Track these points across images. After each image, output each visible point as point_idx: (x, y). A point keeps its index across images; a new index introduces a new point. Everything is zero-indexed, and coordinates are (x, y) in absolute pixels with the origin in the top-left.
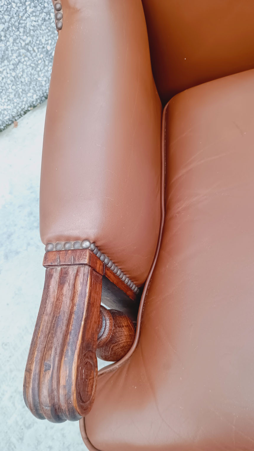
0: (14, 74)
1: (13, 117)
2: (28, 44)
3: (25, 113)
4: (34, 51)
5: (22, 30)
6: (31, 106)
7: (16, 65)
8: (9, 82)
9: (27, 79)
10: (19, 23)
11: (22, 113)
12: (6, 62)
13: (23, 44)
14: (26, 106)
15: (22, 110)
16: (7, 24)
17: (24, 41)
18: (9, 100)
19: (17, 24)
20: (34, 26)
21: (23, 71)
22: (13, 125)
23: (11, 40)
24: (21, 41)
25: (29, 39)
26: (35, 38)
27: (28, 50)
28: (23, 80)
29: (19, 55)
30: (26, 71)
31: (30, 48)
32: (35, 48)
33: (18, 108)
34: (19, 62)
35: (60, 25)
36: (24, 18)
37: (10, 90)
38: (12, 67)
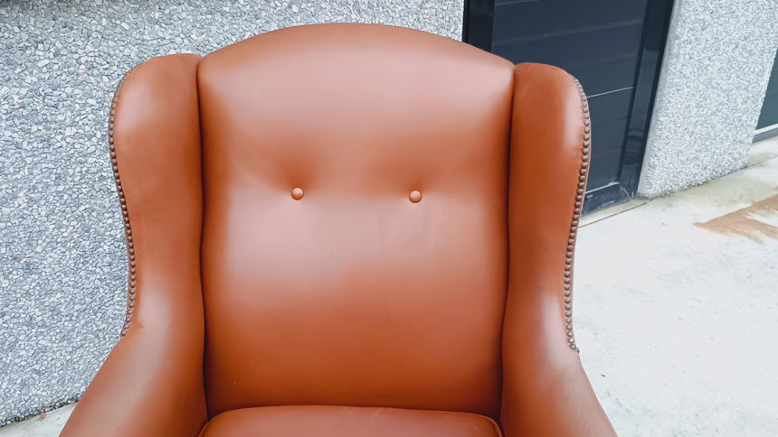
0: (68, 357)
1: (44, 407)
2: (100, 330)
3: (61, 406)
4: (104, 337)
5: (99, 315)
6: (72, 399)
7: (75, 349)
8: (58, 364)
9: (81, 367)
10: (99, 308)
11: (58, 404)
12: (65, 343)
13: (95, 329)
14: (67, 397)
15: (58, 401)
16: (85, 306)
17: (97, 326)
18: (47, 385)
19: (97, 308)
20: (115, 315)
21: (81, 357)
22: (38, 417)
23: (82, 322)
24: (94, 326)
25: (104, 325)
26: (111, 326)
27: (97, 337)
28: (76, 366)
29: (85, 339)
30: (85, 357)
31: (101, 335)
32: (107, 336)
33: (55, 397)
34: (82, 346)
35: (124, 333)
36: (107, 304)
37: (56, 374)
38: (70, 349)
